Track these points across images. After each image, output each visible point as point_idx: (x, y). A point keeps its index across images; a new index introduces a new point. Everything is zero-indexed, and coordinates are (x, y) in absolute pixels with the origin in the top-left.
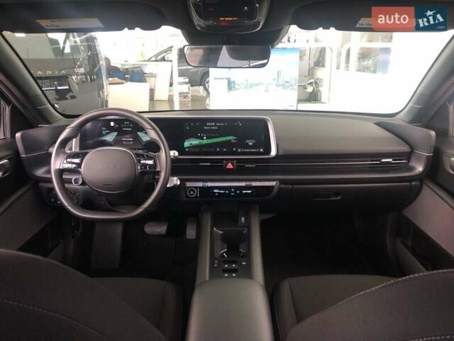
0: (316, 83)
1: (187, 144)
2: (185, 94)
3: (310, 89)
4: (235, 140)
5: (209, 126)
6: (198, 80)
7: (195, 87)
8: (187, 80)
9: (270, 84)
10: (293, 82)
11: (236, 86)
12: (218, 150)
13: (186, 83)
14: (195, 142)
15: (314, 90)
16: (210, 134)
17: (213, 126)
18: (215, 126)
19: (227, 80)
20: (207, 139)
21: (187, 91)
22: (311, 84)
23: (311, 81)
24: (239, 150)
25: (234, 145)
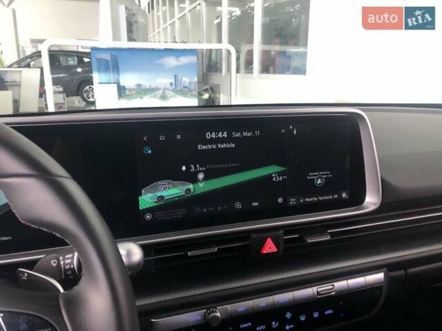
0: (212, 89)
1: (147, 200)
2: (60, 105)
3: (206, 96)
4: (280, 174)
5: (212, 141)
6: (75, 88)
7: (70, 98)
8: (61, 89)
9: (167, 89)
10: (192, 88)
11: (127, 92)
12: (238, 205)
13: (60, 92)
14: (172, 191)
15: (210, 97)
16: (217, 164)
17: (223, 140)
18: (229, 139)
19: (116, 85)
20: (206, 178)
21: (62, 101)
22: (206, 90)
23: (205, 87)
24: (292, 201)
25: (281, 189)
